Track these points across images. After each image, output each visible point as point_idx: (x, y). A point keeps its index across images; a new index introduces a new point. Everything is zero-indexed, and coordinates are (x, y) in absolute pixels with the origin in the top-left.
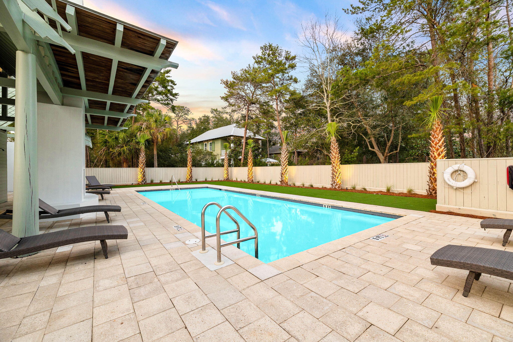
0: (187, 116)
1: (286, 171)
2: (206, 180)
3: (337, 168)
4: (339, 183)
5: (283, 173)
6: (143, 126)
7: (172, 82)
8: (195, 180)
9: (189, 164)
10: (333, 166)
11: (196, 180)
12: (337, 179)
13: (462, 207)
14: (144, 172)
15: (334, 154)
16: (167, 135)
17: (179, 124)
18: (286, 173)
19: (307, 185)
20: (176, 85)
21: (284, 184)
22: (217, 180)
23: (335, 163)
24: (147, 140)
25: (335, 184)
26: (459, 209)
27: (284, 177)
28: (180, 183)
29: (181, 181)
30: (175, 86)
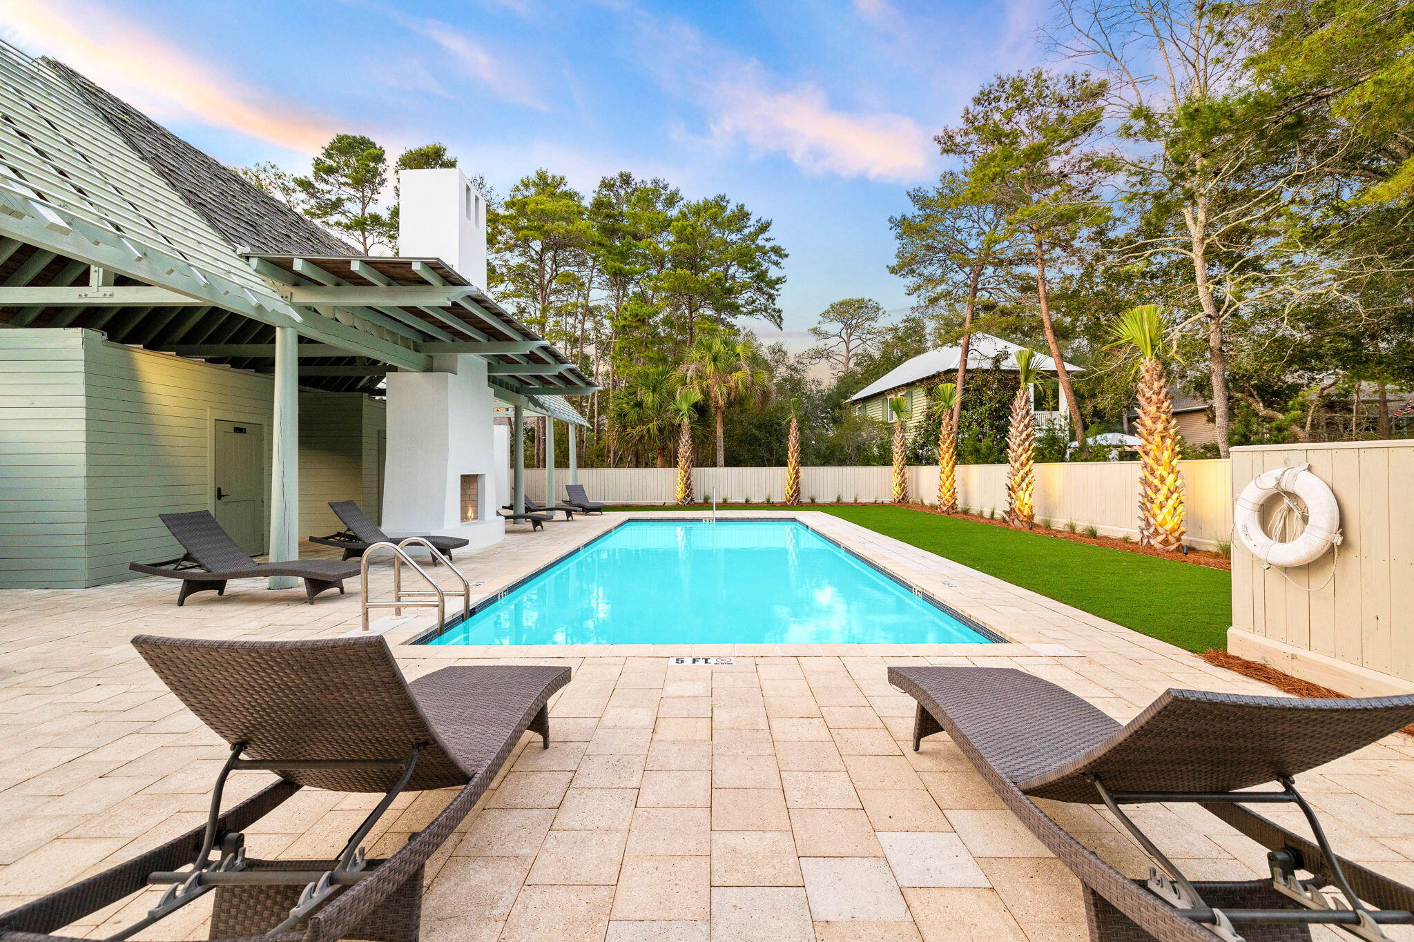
0: (874, 324)
1: (1023, 480)
2: (839, 499)
3: (1157, 473)
4: (1168, 527)
5: (1015, 486)
6: (689, 374)
7: (777, 251)
8: (809, 501)
9: (792, 457)
10: (1146, 466)
11: (813, 500)
12: (1157, 511)
13: (1302, 653)
14: (688, 479)
15: (1148, 422)
16: (737, 387)
17: (851, 348)
18: (1024, 485)
19: (1081, 527)
20: (786, 256)
21: (1016, 522)
22: (872, 500)
23: (1152, 453)
24: (695, 406)
25: (1152, 530)
26: (1294, 657)
27: (1018, 499)
28: (769, 505)
29: (771, 501)
30: (785, 259)
